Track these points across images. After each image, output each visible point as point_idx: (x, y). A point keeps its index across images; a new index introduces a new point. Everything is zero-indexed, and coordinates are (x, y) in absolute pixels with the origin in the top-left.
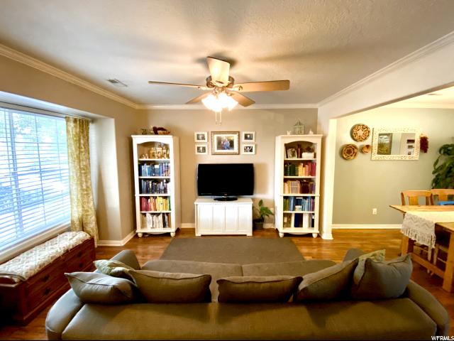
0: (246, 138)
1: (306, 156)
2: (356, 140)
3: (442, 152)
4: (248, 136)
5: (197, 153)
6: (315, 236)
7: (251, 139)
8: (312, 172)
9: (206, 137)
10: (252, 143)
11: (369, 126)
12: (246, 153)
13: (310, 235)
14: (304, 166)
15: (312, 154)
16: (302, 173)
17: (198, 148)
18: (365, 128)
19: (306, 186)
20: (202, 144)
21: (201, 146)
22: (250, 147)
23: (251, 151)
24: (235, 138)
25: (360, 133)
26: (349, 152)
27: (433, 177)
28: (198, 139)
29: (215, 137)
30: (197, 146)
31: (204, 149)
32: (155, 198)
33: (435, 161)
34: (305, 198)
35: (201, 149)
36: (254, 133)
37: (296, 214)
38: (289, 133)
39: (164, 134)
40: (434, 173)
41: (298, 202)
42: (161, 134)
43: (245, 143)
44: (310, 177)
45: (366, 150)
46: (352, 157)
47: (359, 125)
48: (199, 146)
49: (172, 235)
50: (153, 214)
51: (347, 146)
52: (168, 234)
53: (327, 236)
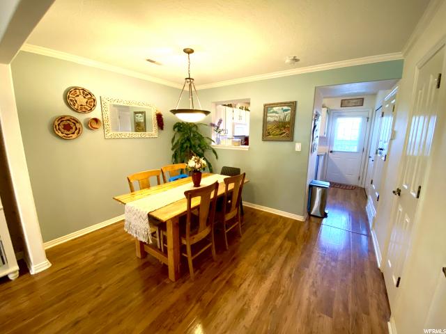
2: (76, 111)
3: (176, 129)
11: (93, 92)
25: (81, 100)
26: (68, 127)
27: (173, 152)
33: (172, 137)
40: (173, 149)
45: (95, 125)
46: (74, 136)
47: (76, 89)
51: (61, 119)
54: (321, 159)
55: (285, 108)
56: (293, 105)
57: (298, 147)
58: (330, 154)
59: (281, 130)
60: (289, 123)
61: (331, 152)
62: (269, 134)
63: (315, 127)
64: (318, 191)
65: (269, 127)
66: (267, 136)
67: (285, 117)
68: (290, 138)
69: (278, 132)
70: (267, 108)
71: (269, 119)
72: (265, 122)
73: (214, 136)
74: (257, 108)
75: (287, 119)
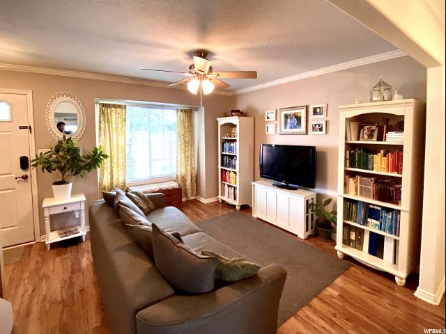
0: (315, 113)
1: (392, 138)
4: (318, 110)
5: (266, 132)
7: (321, 113)
12: (315, 133)
13: (389, 277)
14: (385, 156)
19: (387, 189)
22: (319, 125)
23: (321, 130)
24: (302, 113)
28: (268, 118)
29: (283, 114)
32: (230, 171)
34: (386, 209)
36: (324, 106)
38: (357, 101)
41: (372, 213)
43: (314, 120)
44: (395, 174)
49: (238, 208)
50: (228, 185)
52: (234, 206)
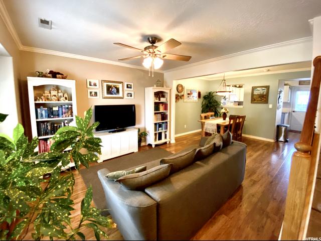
0: (128, 87)
1: (162, 100)
2: (178, 92)
4: (129, 86)
5: (89, 97)
6: (168, 143)
7: (131, 88)
8: (166, 108)
9: (97, 84)
10: (132, 91)
13: (166, 143)
14: (162, 105)
15: (165, 99)
16: (162, 110)
17: (91, 93)
18: (182, 86)
19: (164, 117)
20: (93, 90)
21: (93, 91)
22: (130, 94)
23: (131, 96)
24: (120, 86)
25: (180, 88)
26: (176, 98)
27: (202, 109)
28: (90, 85)
29: (105, 84)
30: (89, 91)
31: (96, 93)
33: (202, 102)
34: (163, 123)
35: (93, 93)
36: (132, 84)
37: (159, 133)
38: (155, 86)
39: (63, 78)
40: (202, 107)
41: (160, 126)
42: (60, 78)
43: (127, 91)
44: (165, 111)
45: (182, 97)
46: (179, 100)
47: (179, 85)
48: (91, 91)
51: (176, 95)
53: (173, 141)
54: (287, 115)
55: (263, 88)
56: (268, 87)
57: (271, 106)
58: (293, 113)
59: (261, 98)
60: (265, 95)
61: (294, 112)
62: (255, 100)
63: (279, 97)
64: (283, 129)
65: (255, 97)
66: (253, 100)
67: (263, 92)
68: (266, 102)
69: (260, 99)
70: (254, 88)
71: (255, 93)
72: (253, 95)
73: (222, 101)
74: (248, 88)
75: (264, 94)
